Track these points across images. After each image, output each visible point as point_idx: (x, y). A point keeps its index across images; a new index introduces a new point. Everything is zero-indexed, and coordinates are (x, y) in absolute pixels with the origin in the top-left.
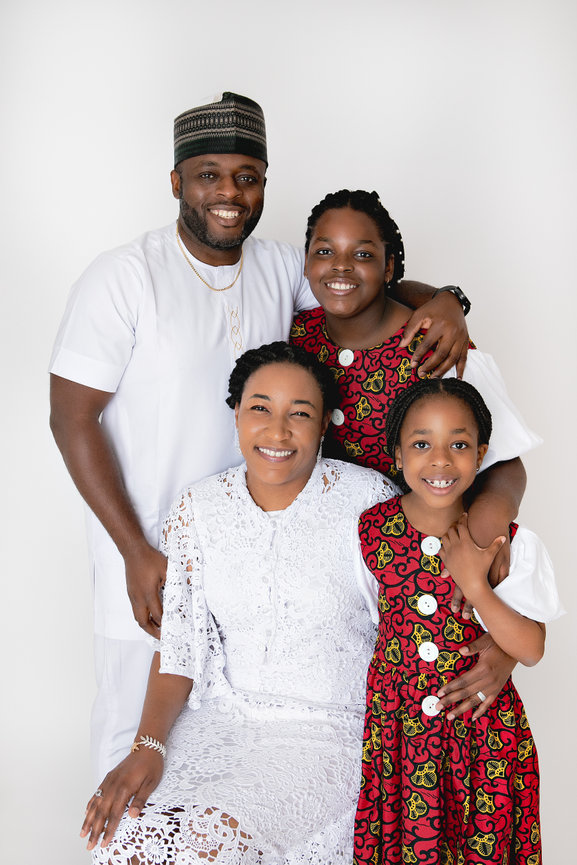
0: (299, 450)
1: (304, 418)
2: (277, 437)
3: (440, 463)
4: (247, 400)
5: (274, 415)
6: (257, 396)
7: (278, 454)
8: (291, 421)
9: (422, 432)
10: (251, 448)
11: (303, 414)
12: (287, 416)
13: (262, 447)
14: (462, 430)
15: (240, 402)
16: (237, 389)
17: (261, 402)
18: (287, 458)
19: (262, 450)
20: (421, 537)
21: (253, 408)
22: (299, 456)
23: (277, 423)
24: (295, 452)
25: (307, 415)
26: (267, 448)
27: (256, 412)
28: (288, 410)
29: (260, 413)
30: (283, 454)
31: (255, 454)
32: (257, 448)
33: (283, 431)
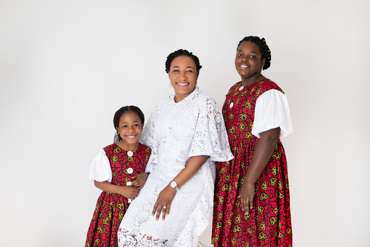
0: (190, 83)
1: (191, 72)
2: (182, 79)
3: (131, 131)
4: (172, 69)
5: (181, 72)
6: (175, 67)
7: (184, 84)
8: (187, 74)
9: (125, 123)
10: (174, 84)
11: (190, 71)
12: (185, 72)
13: (179, 83)
14: (136, 121)
15: (169, 70)
16: (168, 66)
17: (176, 69)
18: (187, 85)
19: (178, 84)
20: (127, 152)
21: (174, 71)
22: (190, 85)
23: (182, 74)
24: (189, 83)
25: (192, 71)
26: (180, 83)
27: (175, 72)
28: (185, 71)
29: (176, 72)
30: (185, 84)
31: (176, 86)
32: (177, 83)
33: (184, 77)
